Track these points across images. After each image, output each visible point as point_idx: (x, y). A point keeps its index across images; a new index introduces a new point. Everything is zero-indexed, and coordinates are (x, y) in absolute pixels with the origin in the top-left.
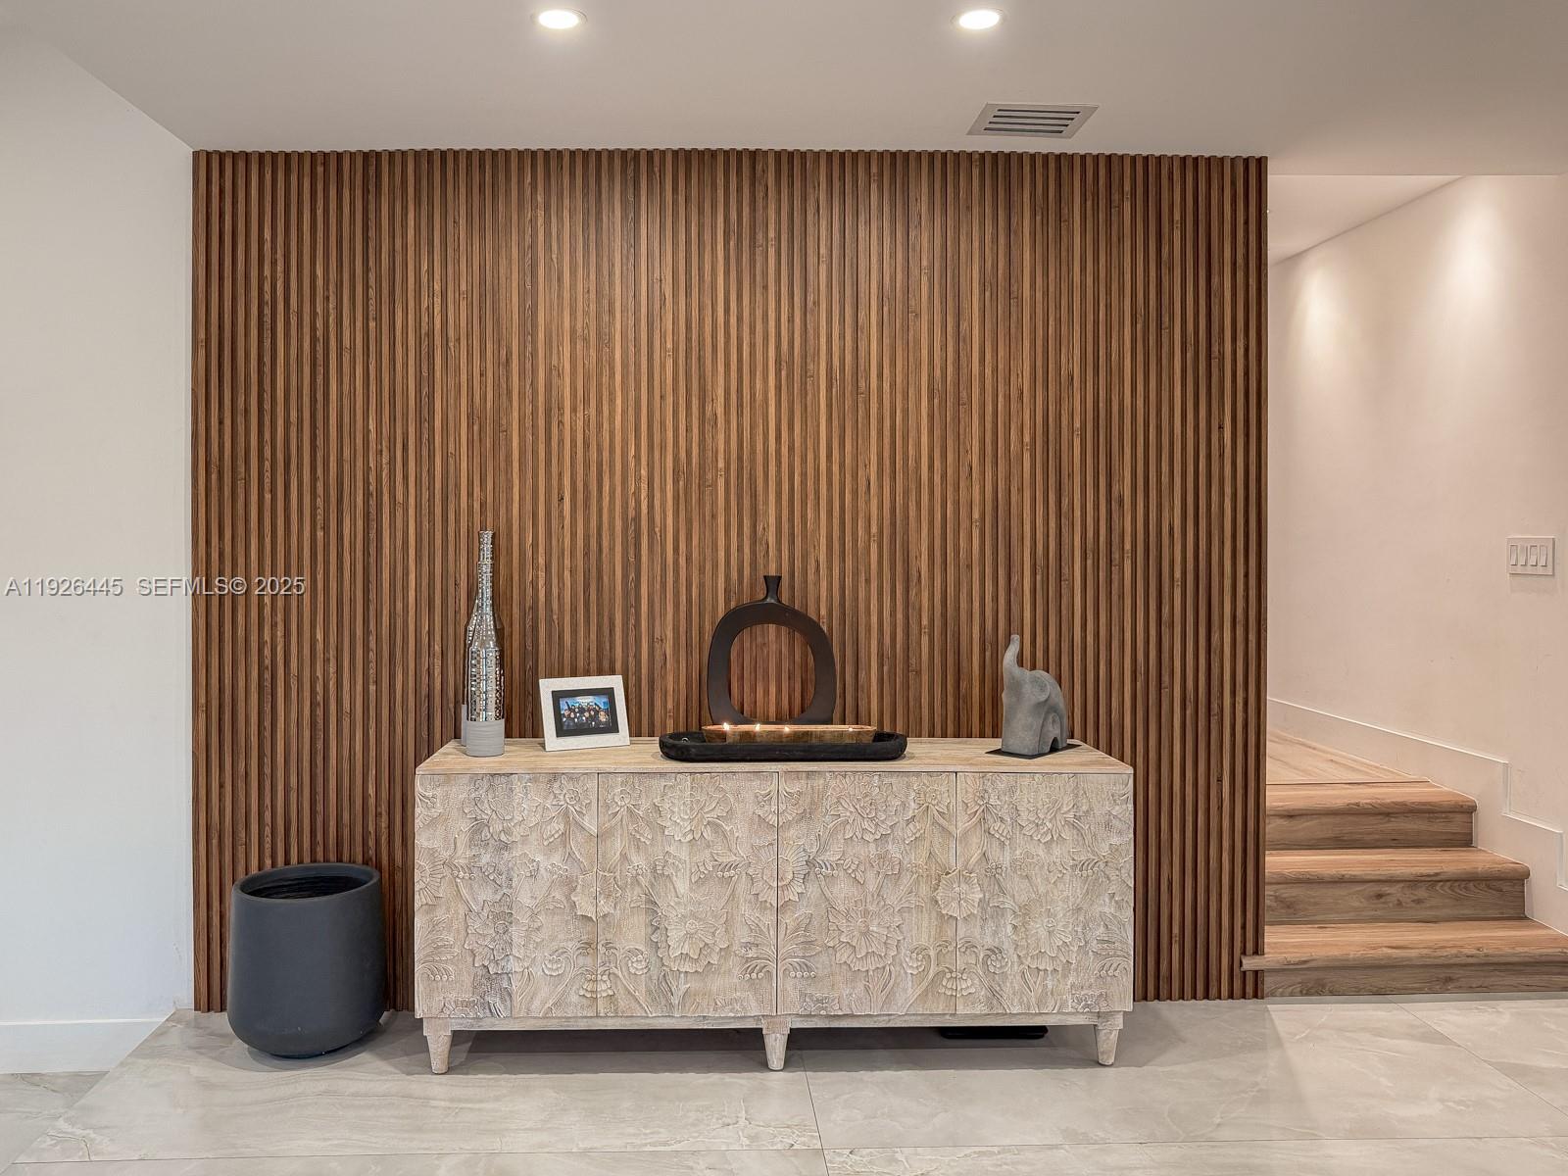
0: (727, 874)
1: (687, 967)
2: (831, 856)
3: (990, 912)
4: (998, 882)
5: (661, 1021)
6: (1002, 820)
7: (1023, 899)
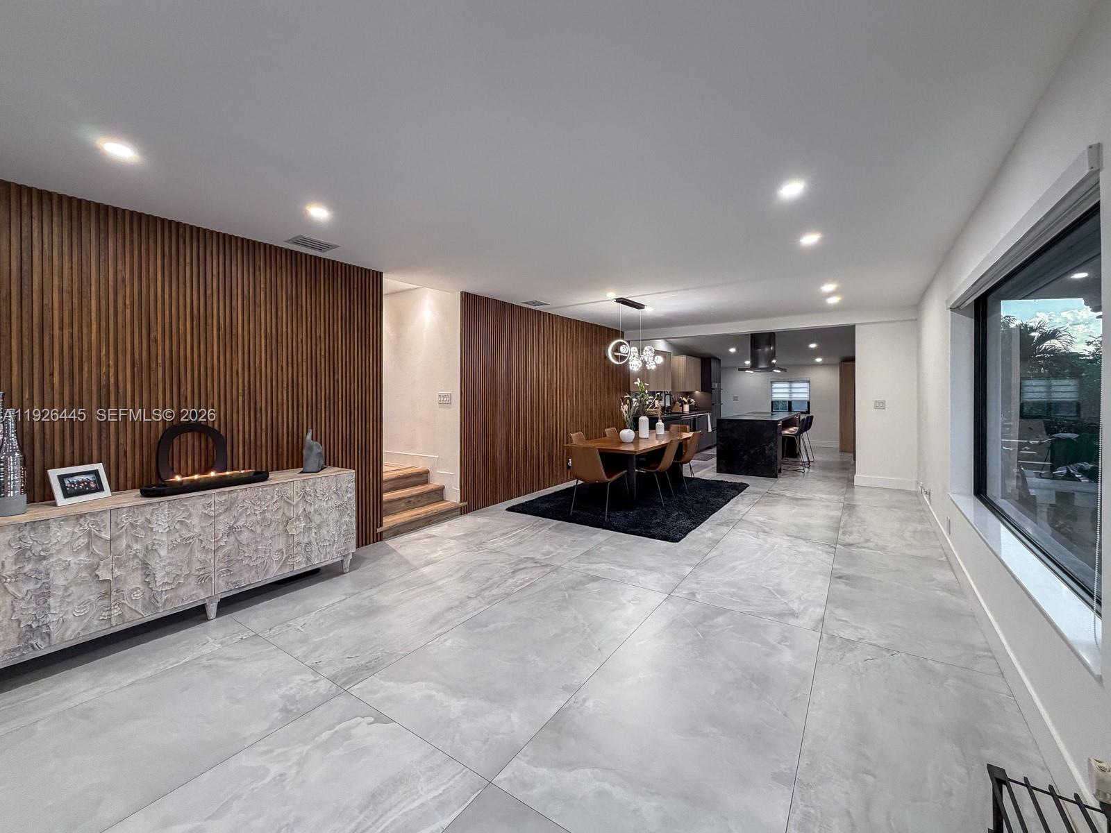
0: (188, 542)
1: (167, 588)
2: (241, 523)
3: (307, 529)
4: (309, 518)
5: (151, 617)
6: (311, 495)
7: (318, 522)
